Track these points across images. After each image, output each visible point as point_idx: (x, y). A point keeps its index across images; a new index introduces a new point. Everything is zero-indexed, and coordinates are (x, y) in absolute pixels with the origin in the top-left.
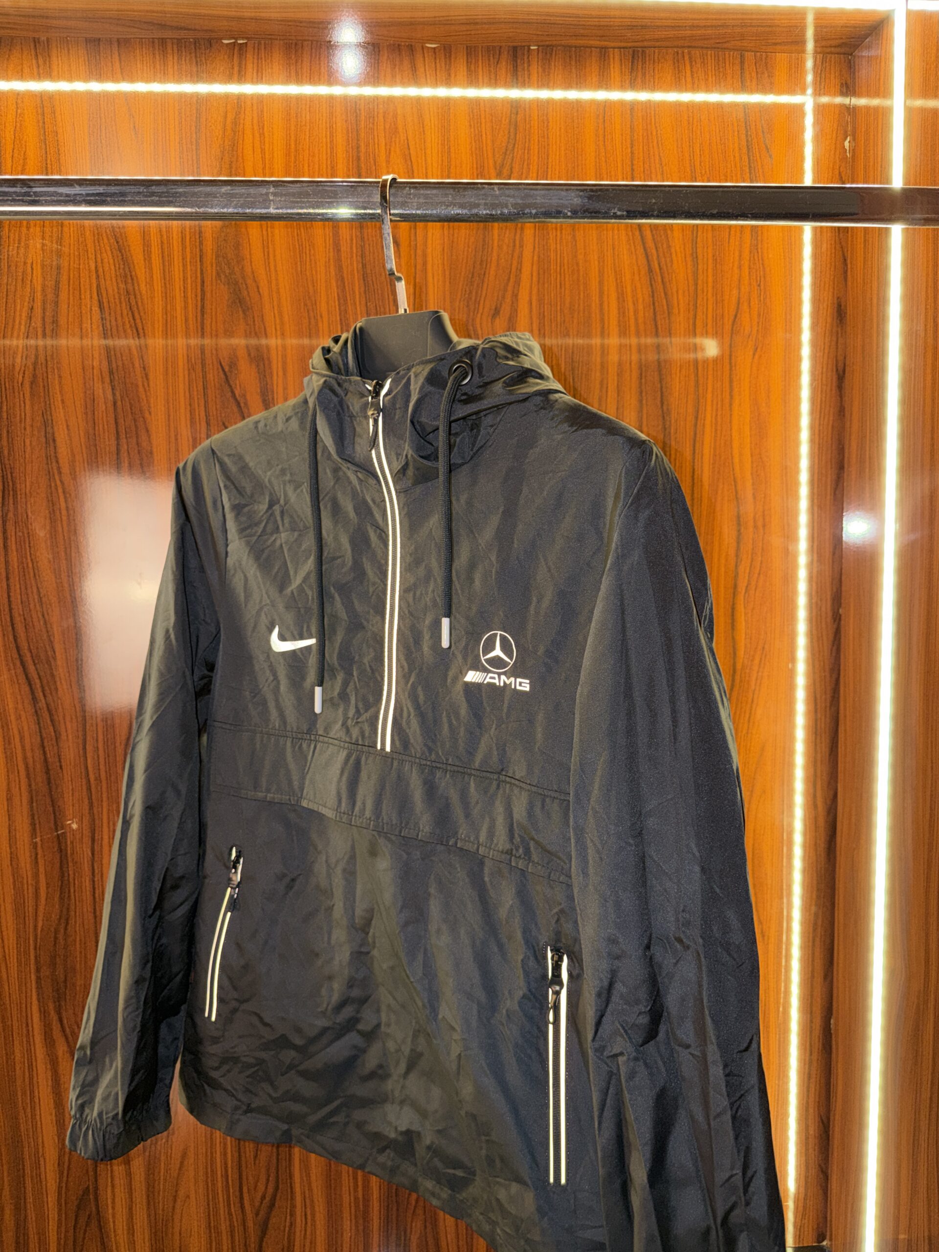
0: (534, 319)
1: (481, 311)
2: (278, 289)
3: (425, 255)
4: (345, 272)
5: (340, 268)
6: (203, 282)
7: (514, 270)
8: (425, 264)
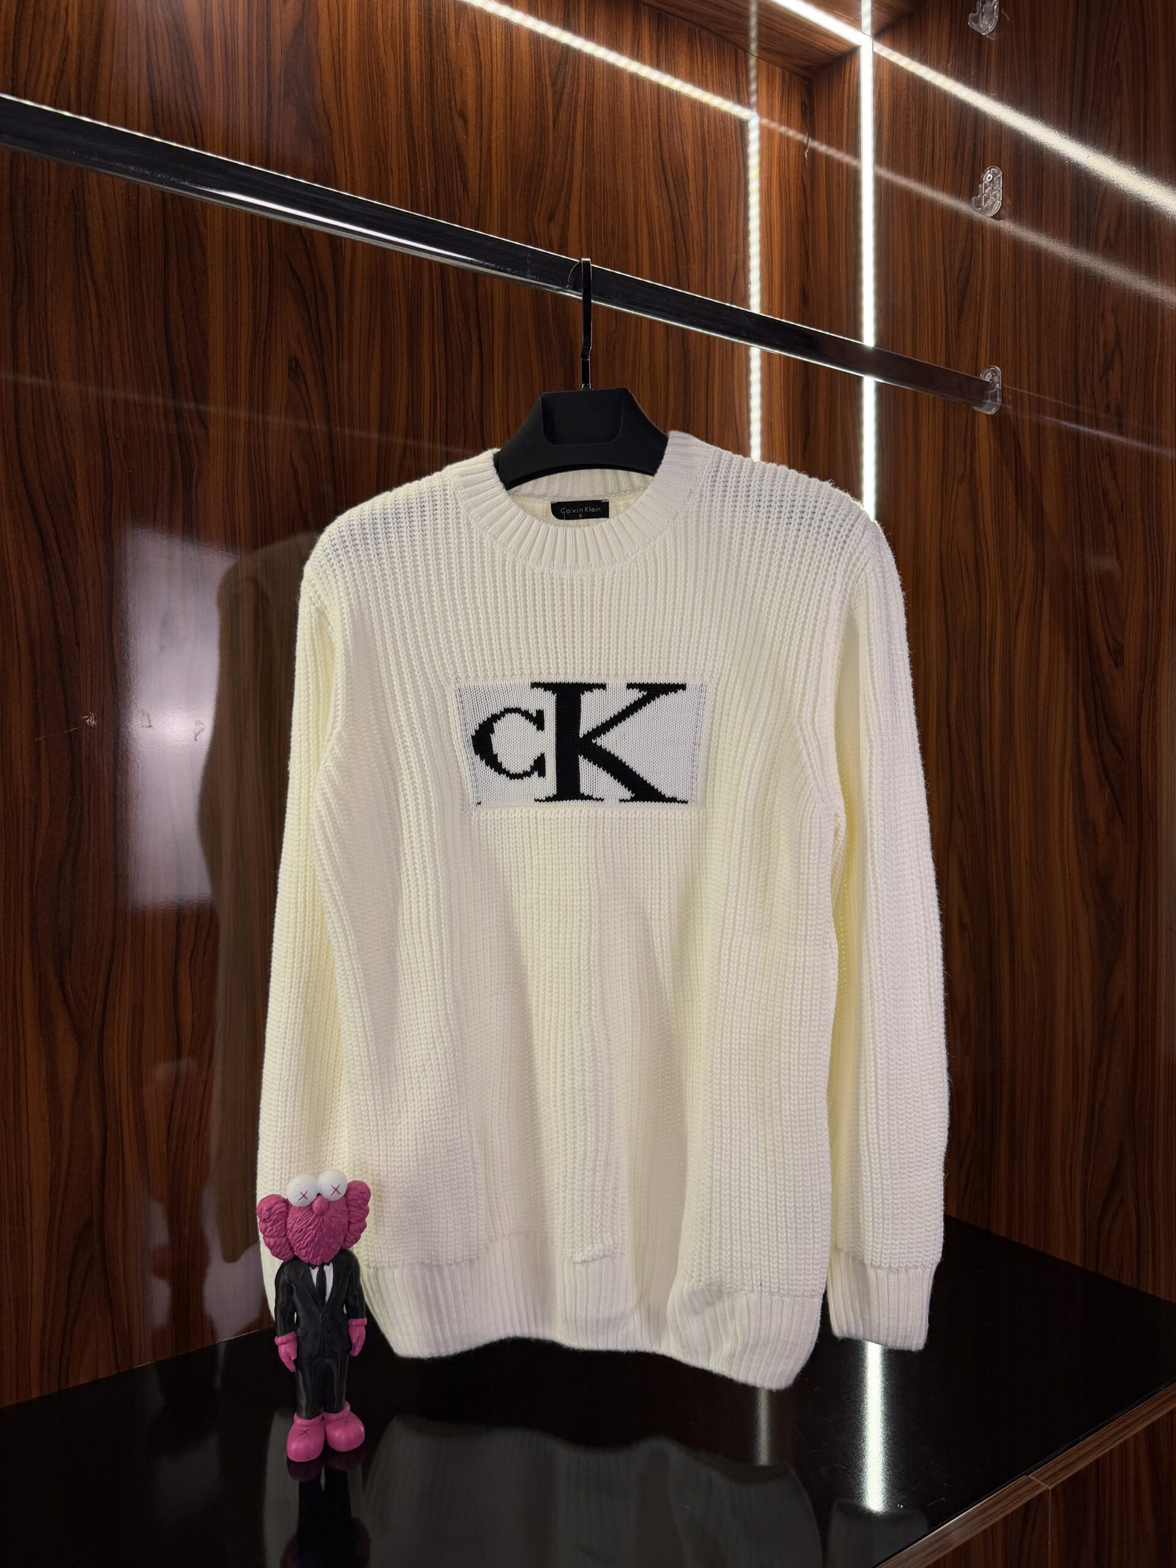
0: (583, 233)
1: (538, 210)
2: (349, 129)
3: (489, 141)
4: (416, 133)
5: (410, 127)
6: (270, 96)
7: (566, 180)
8: (490, 149)
